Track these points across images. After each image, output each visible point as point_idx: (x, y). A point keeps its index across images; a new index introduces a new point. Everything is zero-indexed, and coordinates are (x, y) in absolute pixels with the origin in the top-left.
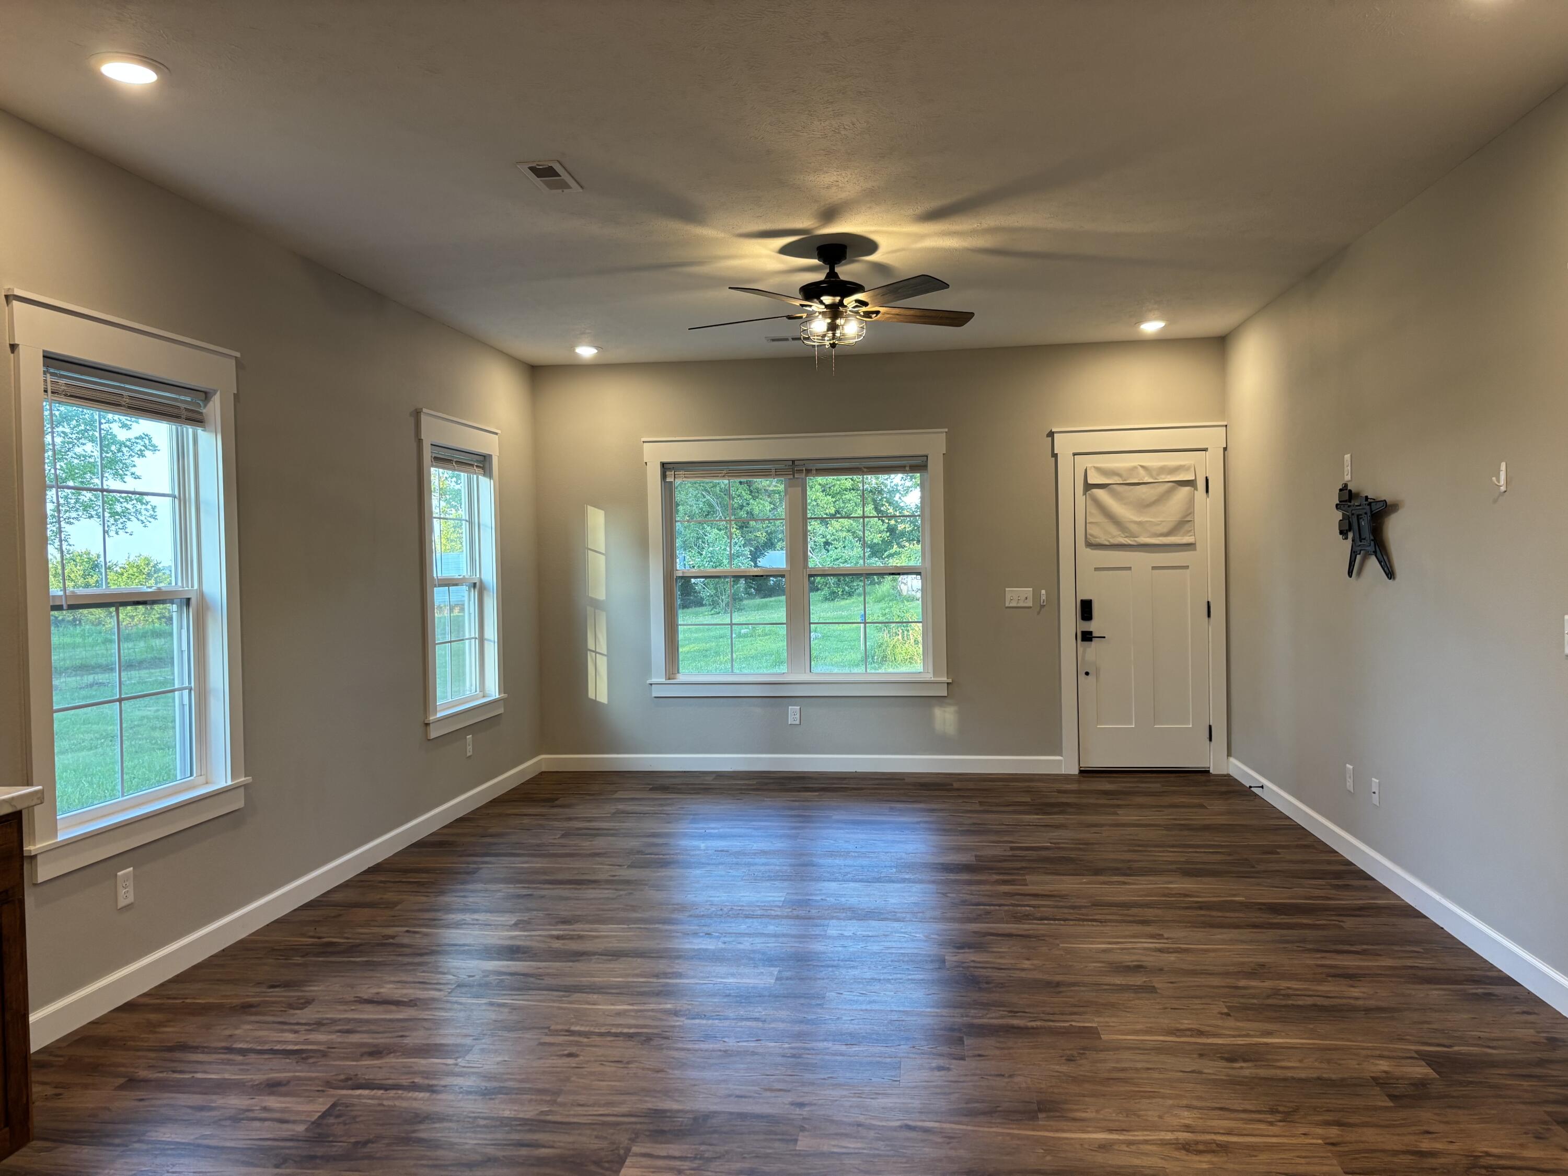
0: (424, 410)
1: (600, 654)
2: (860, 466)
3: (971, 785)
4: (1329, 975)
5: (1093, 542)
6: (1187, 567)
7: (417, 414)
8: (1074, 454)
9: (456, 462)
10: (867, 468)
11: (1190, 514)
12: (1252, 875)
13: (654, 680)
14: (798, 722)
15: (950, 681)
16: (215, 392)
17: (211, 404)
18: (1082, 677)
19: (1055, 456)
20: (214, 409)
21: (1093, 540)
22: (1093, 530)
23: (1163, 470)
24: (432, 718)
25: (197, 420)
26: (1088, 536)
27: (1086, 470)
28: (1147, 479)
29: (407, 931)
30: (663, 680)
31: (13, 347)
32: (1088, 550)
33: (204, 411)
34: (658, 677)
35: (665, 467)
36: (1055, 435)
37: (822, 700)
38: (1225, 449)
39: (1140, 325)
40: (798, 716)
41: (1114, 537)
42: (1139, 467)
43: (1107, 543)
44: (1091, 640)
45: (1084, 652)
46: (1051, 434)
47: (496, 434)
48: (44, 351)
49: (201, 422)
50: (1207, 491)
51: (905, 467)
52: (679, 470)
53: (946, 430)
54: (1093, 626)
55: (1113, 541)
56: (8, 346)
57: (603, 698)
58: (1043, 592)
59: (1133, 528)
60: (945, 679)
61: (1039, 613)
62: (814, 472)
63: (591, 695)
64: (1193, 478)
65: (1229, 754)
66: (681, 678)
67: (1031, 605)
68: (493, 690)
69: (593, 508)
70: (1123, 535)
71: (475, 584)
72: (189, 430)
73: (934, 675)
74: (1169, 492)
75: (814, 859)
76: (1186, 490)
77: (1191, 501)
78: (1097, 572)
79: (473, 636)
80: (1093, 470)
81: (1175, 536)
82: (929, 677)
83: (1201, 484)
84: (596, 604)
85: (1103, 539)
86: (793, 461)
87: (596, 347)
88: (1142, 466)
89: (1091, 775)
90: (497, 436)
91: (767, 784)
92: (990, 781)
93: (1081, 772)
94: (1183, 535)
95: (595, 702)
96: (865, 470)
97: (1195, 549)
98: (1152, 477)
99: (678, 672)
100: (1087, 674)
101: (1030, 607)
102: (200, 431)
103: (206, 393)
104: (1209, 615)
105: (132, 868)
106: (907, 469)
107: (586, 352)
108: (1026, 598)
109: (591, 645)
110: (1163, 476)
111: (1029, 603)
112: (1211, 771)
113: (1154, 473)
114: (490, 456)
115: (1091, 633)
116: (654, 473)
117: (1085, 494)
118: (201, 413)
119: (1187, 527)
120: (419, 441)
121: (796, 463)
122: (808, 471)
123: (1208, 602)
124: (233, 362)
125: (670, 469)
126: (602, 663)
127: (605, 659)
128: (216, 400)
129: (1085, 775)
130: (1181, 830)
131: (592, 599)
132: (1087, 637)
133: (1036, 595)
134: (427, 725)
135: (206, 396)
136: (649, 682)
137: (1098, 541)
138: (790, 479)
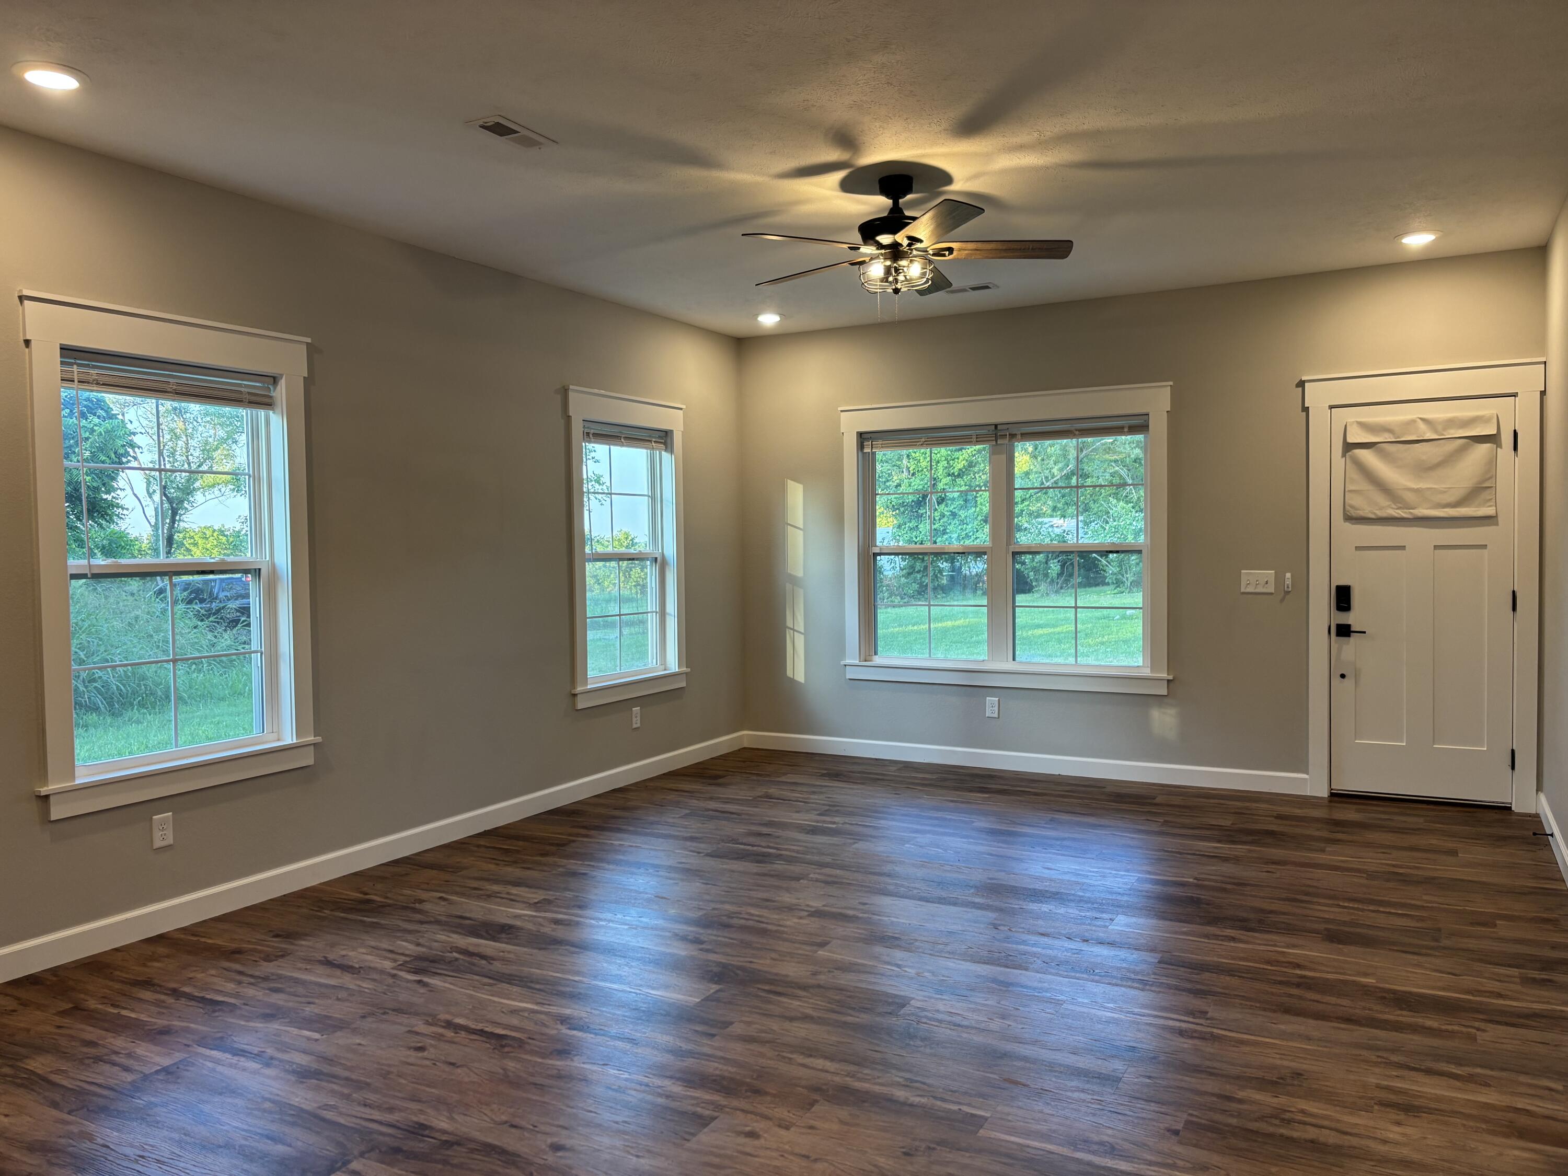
0: (571, 387)
1: (797, 631)
2: (1072, 429)
3: (1177, 801)
4: (1382, 1103)
5: (1354, 515)
6: (1485, 547)
7: (565, 392)
8: (1331, 407)
9: (625, 438)
10: (1079, 430)
11: (1491, 478)
12: (1424, 951)
13: (848, 661)
14: (996, 715)
15: (1171, 677)
16: (281, 375)
17: (279, 388)
18: (1336, 680)
19: (1306, 410)
20: (280, 393)
21: (1353, 513)
22: (1354, 500)
23: (1451, 423)
24: (579, 689)
25: (267, 403)
26: (1347, 508)
27: (1346, 426)
28: (1430, 435)
29: (441, 898)
30: (857, 662)
31: (27, 343)
32: (1348, 524)
33: (272, 394)
34: (852, 658)
35: (862, 438)
36: (1306, 384)
37: (1023, 692)
38: (1543, 393)
39: (1402, 238)
40: (996, 709)
41: (1381, 509)
42: (1419, 420)
43: (1373, 516)
44: (1349, 636)
45: (1339, 651)
46: (1301, 384)
47: (681, 409)
48: (60, 344)
49: (271, 405)
50: (1515, 448)
51: (1123, 428)
52: (877, 439)
53: (1171, 383)
54: (1352, 618)
55: (1381, 514)
56: (23, 342)
57: (800, 677)
58: (1288, 575)
59: (1409, 497)
60: (1164, 675)
61: (1282, 600)
62: (1019, 437)
63: (789, 673)
64: (1495, 432)
65: (1539, 788)
66: (877, 660)
67: (1273, 591)
68: (673, 664)
69: (792, 482)
70: (1394, 506)
71: (656, 559)
72: (262, 413)
73: (1152, 671)
74: (1462, 450)
75: (897, 869)
76: (1485, 447)
77: (1492, 462)
78: (1358, 552)
79: (654, 610)
80: (1355, 426)
81: (1465, 507)
82: (1147, 672)
83: (1507, 439)
84: (794, 580)
85: (1367, 512)
86: (996, 426)
87: (781, 315)
88: (1421, 419)
89: (1344, 800)
90: (681, 411)
91: (945, 780)
92: (1204, 797)
93: (1332, 795)
94: (1479, 506)
95: (792, 681)
96: (1077, 433)
97: (1497, 524)
98: (1436, 432)
99: (876, 653)
100: (1343, 676)
101: (1271, 594)
102: (271, 413)
103: (274, 378)
104: (1514, 608)
105: (171, 813)
106: (1126, 430)
107: (769, 320)
108: (1267, 583)
109: (789, 623)
110: (1452, 431)
111: (1271, 589)
112: (1513, 809)
113: (1440, 428)
114: (672, 431)
115: (1349, 626)
116: (850, 443)
117: (1344, 455)
118: (271, 397)
119: (1485, 495)
120: (568, 419)
121: (999, 427)
122: (1013, 436)
123: (1514, 592)
124: (305, 347)
125: (868, 439)
126: (800, 641)
127: (802, 636)
128: (283, 383)
129: (1336, 799)
130: (1388, 880)
131: (790, 575)
132: (1344, 631)
133: (1279, 579)
134: (575, 695)
135: (275, 380)
136: (843, 663)
137: (1361, 513)
138: (993, 445)
